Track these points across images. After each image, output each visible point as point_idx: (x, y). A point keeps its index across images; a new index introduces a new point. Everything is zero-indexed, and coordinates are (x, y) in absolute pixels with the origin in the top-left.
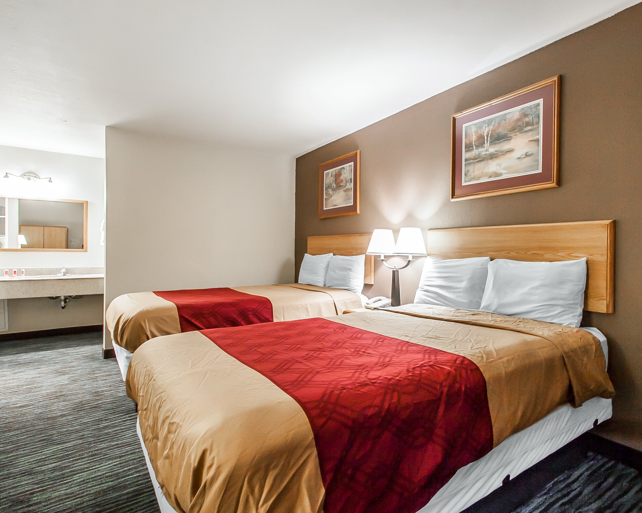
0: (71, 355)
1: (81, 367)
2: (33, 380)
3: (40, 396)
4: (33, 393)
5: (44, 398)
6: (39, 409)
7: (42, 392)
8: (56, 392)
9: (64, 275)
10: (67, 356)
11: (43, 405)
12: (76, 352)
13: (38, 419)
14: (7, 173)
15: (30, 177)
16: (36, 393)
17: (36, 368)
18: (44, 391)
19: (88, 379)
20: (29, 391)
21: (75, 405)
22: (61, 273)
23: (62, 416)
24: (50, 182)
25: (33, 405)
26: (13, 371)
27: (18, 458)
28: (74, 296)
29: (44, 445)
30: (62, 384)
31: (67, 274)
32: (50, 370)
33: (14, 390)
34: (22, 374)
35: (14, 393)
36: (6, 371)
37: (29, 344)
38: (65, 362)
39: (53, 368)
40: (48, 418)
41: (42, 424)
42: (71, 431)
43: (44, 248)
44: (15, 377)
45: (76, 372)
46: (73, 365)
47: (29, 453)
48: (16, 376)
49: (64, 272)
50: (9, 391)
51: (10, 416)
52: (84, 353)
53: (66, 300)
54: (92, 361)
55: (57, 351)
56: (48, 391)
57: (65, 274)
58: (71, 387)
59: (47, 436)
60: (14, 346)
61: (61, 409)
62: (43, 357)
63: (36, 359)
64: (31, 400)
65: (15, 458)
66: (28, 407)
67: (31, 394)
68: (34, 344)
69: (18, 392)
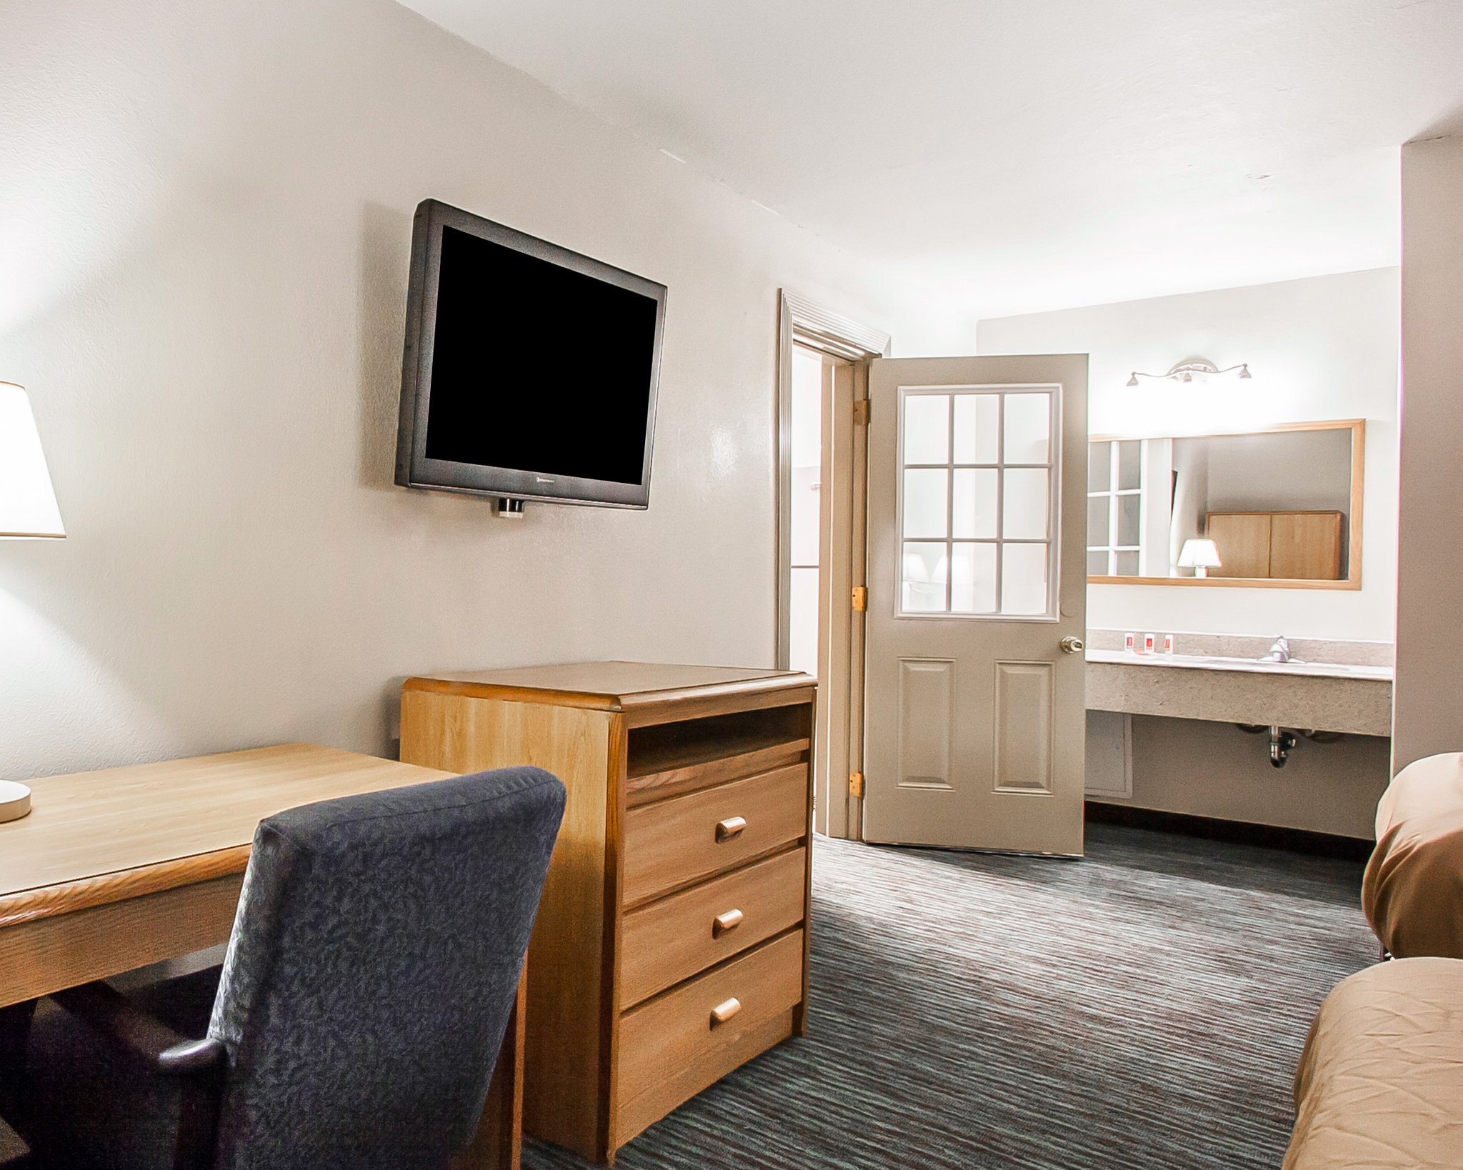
0: (1278, 920)
1: (1295, 970)
2: (1149, 954)
3: (1149, 1009)
4: (1134, 994)
5: (1155, 1019)
6: (1133, 1045)
7: (1158, 1000)
8: (1193, 1017)
9: (1283, 661)
10: (1265, 917)
11: (1147, 1040)
12: (1297, 915)
13: (1119, 1074)
14: (1133, 374)
15: (1190, 372)
16: (1144, 996)
17: (1170, 923)
18: (1163, 1001)
19: (1304, 1019)
20: (1126, 982)
21: (1230, 1083)
22: (1273, 655)
23: (1185, 1099)
24: (1243, 377)
25: (1122, 1026)
26: (1111, 911)
27: (1038, 1155)
28: (1313, 731)
29: (1106, 1159)
30: (1219, 998)
31: (1291, 660)
32: (1201, 944)
33: (1096, 965)
34: (1129, 927)
35: (1093, 972)
36: (1097, 907)
37: (1176, 851)
38: (1253, 934)
39: (1213, 939)
40: (1144, 1086)
41: (1123, 1096)
42: (1191, 1160)
43: (1270, 577)
44: (1111, 931)
45: (1275, 979)
46: (1274, 953)
47: (1065, 1158)
48: (1114, 928)
49: (1281, 650)
50: (1085, 962)
51: (1062, 1030)
52: (1322, 924)
53: (1289, 742)
54: (1341, 961)
55: (1241, 894)
56: (1174, 1006)
57: (1287, 658)
58: (1243, 1019)
59: (1123, 1136)
60: (1140, 845)
61: (1188, 1075)
62: (1197, 899)
63: (1177, 898)
64: (1124, 1012)
65: (1030, 1153)
66: (1111, 1027)
67: (1130, 995)
68: (1190, 853)
69: (1103, 974)
